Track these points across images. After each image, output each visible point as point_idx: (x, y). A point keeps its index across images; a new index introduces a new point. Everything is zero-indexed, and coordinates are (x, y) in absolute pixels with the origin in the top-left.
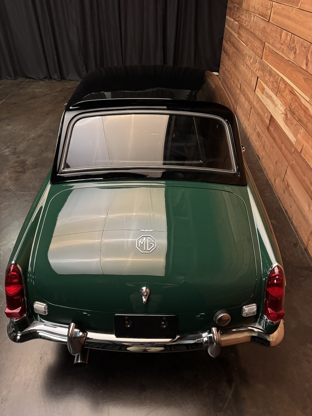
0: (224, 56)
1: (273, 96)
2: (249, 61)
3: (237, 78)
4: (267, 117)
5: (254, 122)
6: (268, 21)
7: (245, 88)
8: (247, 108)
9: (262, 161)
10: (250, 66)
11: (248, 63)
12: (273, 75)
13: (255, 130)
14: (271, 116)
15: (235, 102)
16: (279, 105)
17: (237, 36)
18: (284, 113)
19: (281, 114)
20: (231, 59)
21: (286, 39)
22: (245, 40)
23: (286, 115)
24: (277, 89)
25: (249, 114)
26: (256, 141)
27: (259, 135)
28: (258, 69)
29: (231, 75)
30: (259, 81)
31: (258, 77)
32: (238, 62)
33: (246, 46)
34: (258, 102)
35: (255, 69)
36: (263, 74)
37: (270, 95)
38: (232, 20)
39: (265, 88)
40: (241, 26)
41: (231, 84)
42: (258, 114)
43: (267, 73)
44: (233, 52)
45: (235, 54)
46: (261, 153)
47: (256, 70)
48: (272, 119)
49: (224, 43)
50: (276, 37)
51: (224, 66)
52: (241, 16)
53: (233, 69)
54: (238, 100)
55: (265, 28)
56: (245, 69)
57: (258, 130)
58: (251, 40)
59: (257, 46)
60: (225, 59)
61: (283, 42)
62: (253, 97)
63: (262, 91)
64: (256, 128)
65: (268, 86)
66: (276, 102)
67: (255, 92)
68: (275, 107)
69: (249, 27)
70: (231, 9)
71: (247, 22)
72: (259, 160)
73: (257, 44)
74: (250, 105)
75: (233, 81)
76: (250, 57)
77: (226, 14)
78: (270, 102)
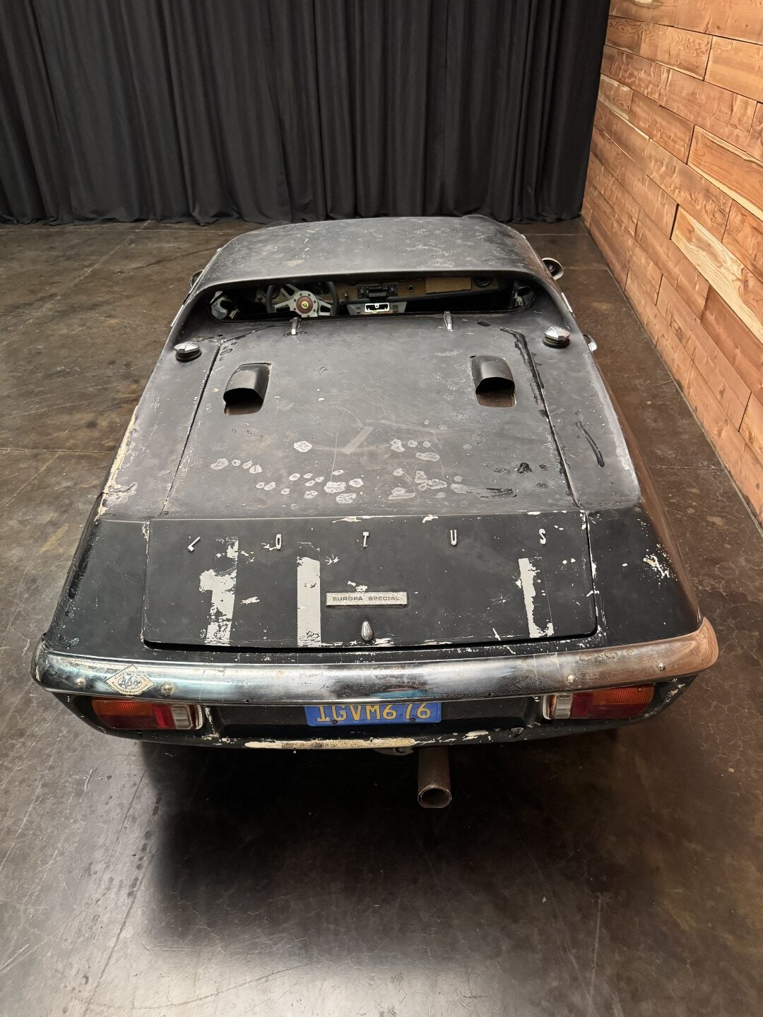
0: (594, 167)
1: (713, 245)
2: (658, 173)
3: (628, 213)
4: (700, 293)
5: (669, 307)
6: (701, 78)
7: (647, 232)
8: (652, 277)
9: (689, 393)
10: (658, 183)
11: (655, 175)
12: (713, 198)
13: (670, 325)
14: (711, 289)
15: (622, 268)
16: (729, 262)
17: (627, 118)
18: (740, 277)
19: (733, 281)
20: (612, 172)
21: (744, 114)
22: (647, 127)
23: (745, 282)
24: (724, 227)
25: (657, 291)
26: (672, 348)
27: (681, 335)
28: (678, 186)
29: (613, 208)
30: (681, 213)
31: (678, 205)
32: (630, 175)
33: (650, 138)
34: (679, 261)
35: (672, 187)
36: (691, 197)
37: (707, 241)
38: (616, 84)
39: (695, 227)
40: (636, 95)
41: (612, 227)
42: (679, 287)
43: (699, 194)
44: (618, 154)
45: (622, 159)
46: (687, 376)
47: (674, 190)
48: (711, 295)
49: (596, 135)
50: (720, 111)
51: (595, 188)
52: (636, 73)
53: (618, 193)
54: (629, 263)
55: (693, 94)
56: (646, 190)
57: (678, 325)
58: (661, 124)
59: (676, 136)
60: (598, 172)
61: (736, 120)
62: (666, 252)
63: (688, 234)
64: (675, 321)
65: (703, 224)
66: (721, 256)
67: (670, 239)
68: (719, 267)
69: (657, 95)
70: (611, 58)
71: (651, 86)
72: (682, 391)
73: (677, 131)
74: (660, 269)
75: (617, 221)
76: (658, 163)
77: (601, 71)
78: (708, 258)
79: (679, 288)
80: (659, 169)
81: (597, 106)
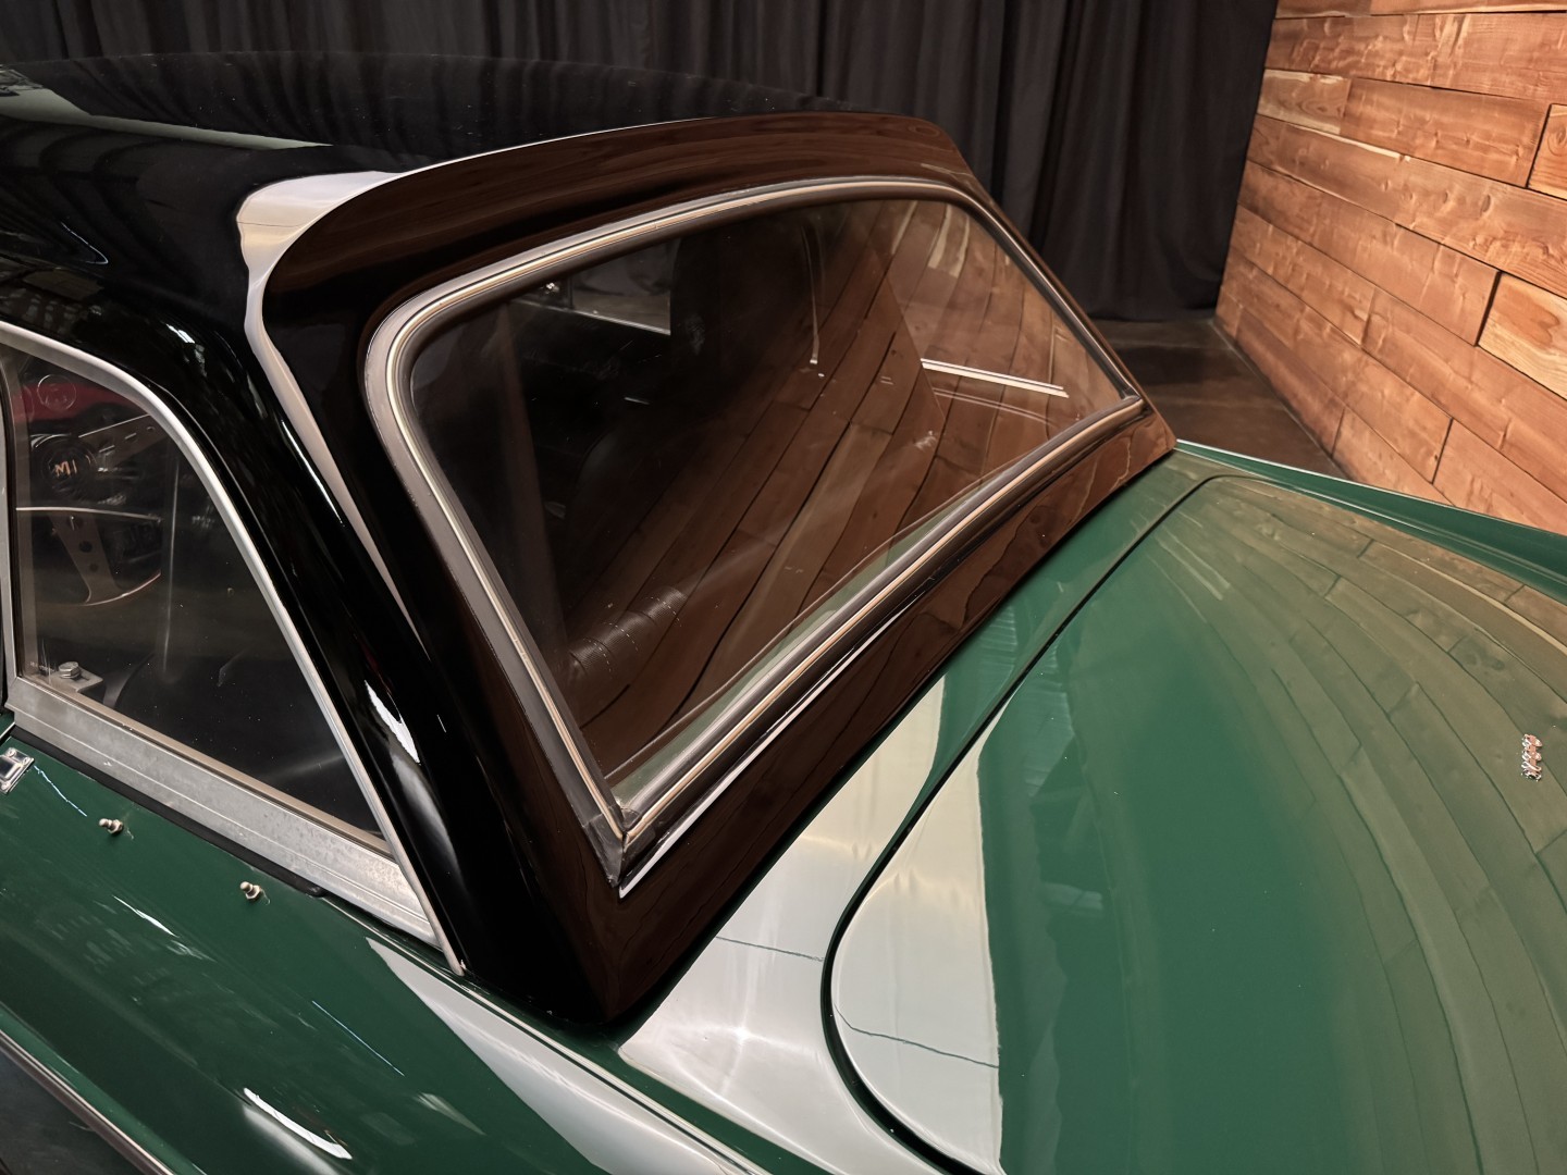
0: (1249, 229)
2: (1430, 215)
3: (1341, 302)
7: (1400, 335)
10: (1434, 235)
11: (1422, 222)
17: (1337, 130)
20: (1296, 231)
22: (1394, 135)
28: (1501, 234)
29: (1299, 297)
30: (1510, 289)
31: (1500, 274)
32: (1347, 231)
33: (1403, 156)
34: (1510, 390)
35: (1480, 240)
36: (1546, 250)
38: (1305, 77)
40: (1361, 84)
41: (1297, 331)
42: (1512, 445)
44: (1310, 197)
45: (1324, 205)
47: (1486, 245)
49: (1253, 176)
51: (1252, 265)
52: (1361, 47)
53: (1313, 267)
54: (1344, 398)
55: (1543, 45)
56: (1395, 253)
58: (1439, 124)
59: (1488, 136)
60: (1259, 238)
69: (1423, 72)
70: (1294, 38)
71: (1404, 58)
73: (1487, 127)
75: (1311, 319)
76: (1432, 198)
77: (1267, 65)
80: (1436, 208)
81: (1257, 125)
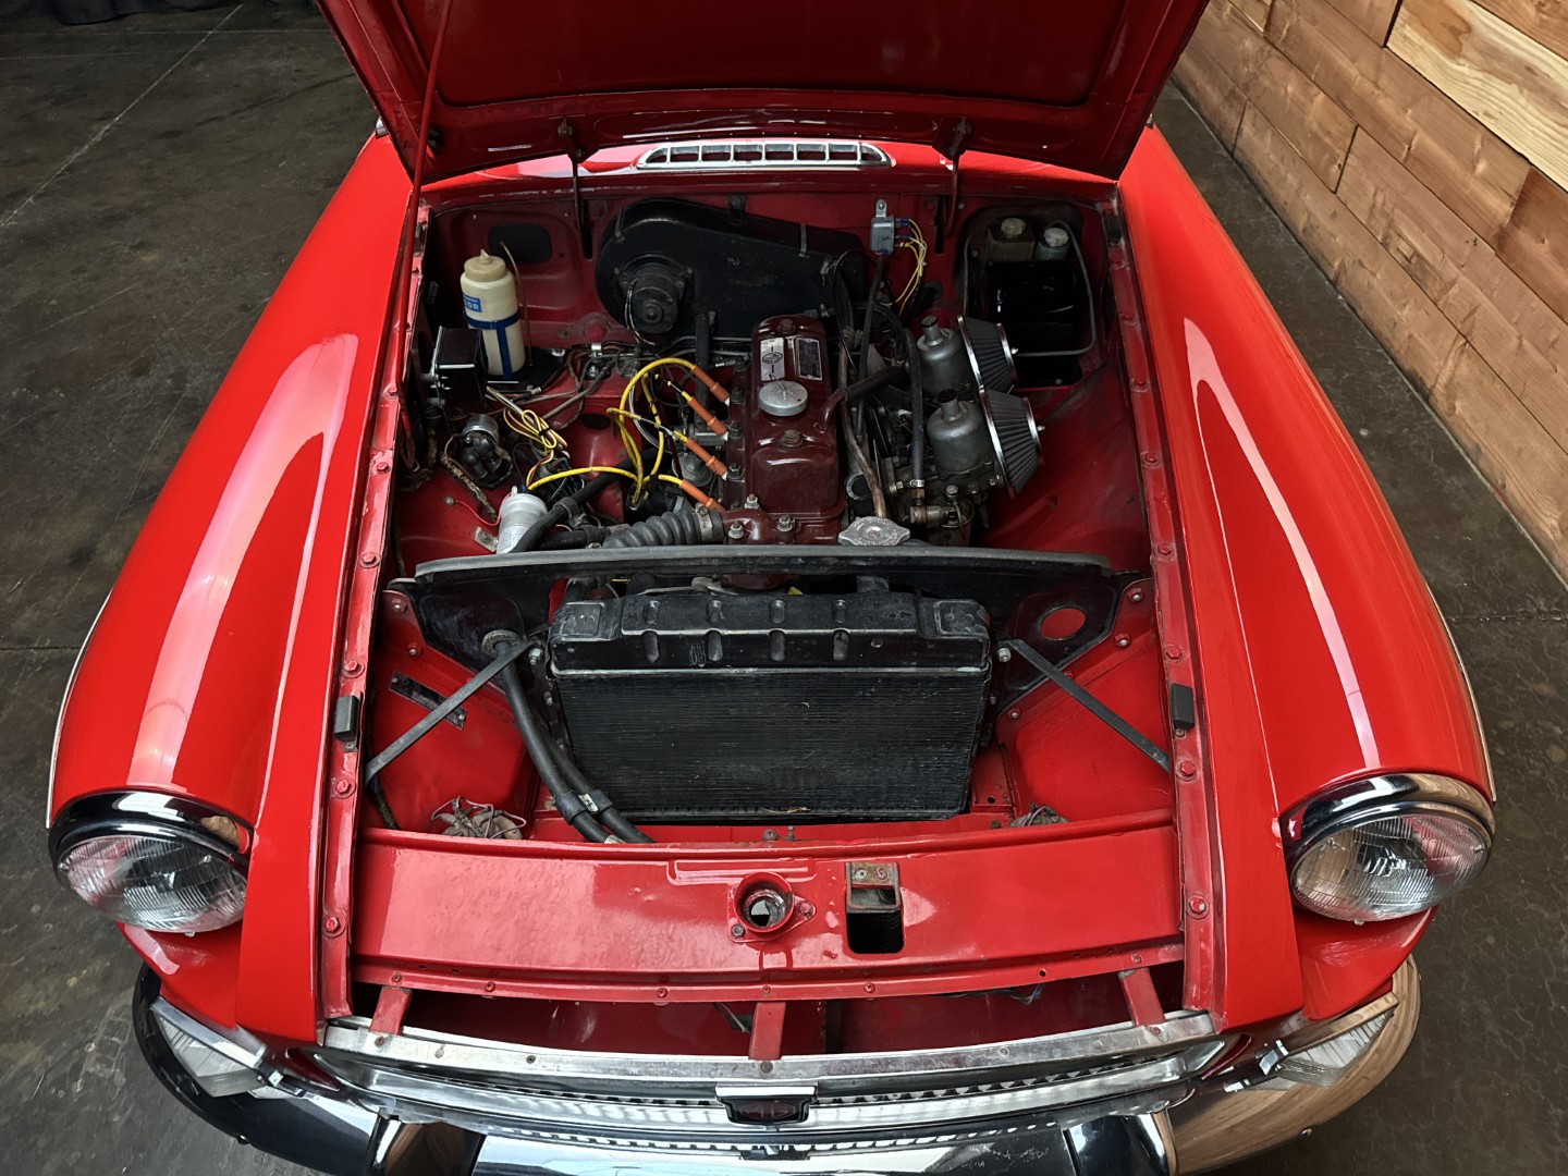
1: (1545, 69)
4: (1487, 181)
5: (1380, 199)
8: (1321, 125)
13: (1385, 245)
14: (1536, 178)
15: (1227, 99)
25: (1340, 161)
26: (1392, 296)
27: (1425, 272)
37: (1520, 60)
39: (1475, 22)
46: (1442, 367)
48: (1538, 193)
57: (1409, 245)
62: (1371, 73)
63: (1447, 37)
64: (1401, 236)
65: (1510, 17)
67: (1385, 46)
72: (1426, 399)
74: (1350, 113)
78: (1522, 101)
79: (1415, 163)
